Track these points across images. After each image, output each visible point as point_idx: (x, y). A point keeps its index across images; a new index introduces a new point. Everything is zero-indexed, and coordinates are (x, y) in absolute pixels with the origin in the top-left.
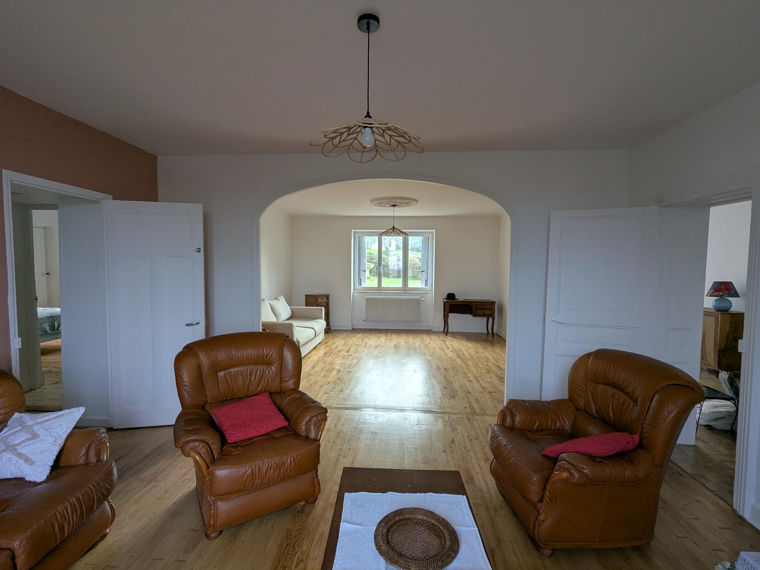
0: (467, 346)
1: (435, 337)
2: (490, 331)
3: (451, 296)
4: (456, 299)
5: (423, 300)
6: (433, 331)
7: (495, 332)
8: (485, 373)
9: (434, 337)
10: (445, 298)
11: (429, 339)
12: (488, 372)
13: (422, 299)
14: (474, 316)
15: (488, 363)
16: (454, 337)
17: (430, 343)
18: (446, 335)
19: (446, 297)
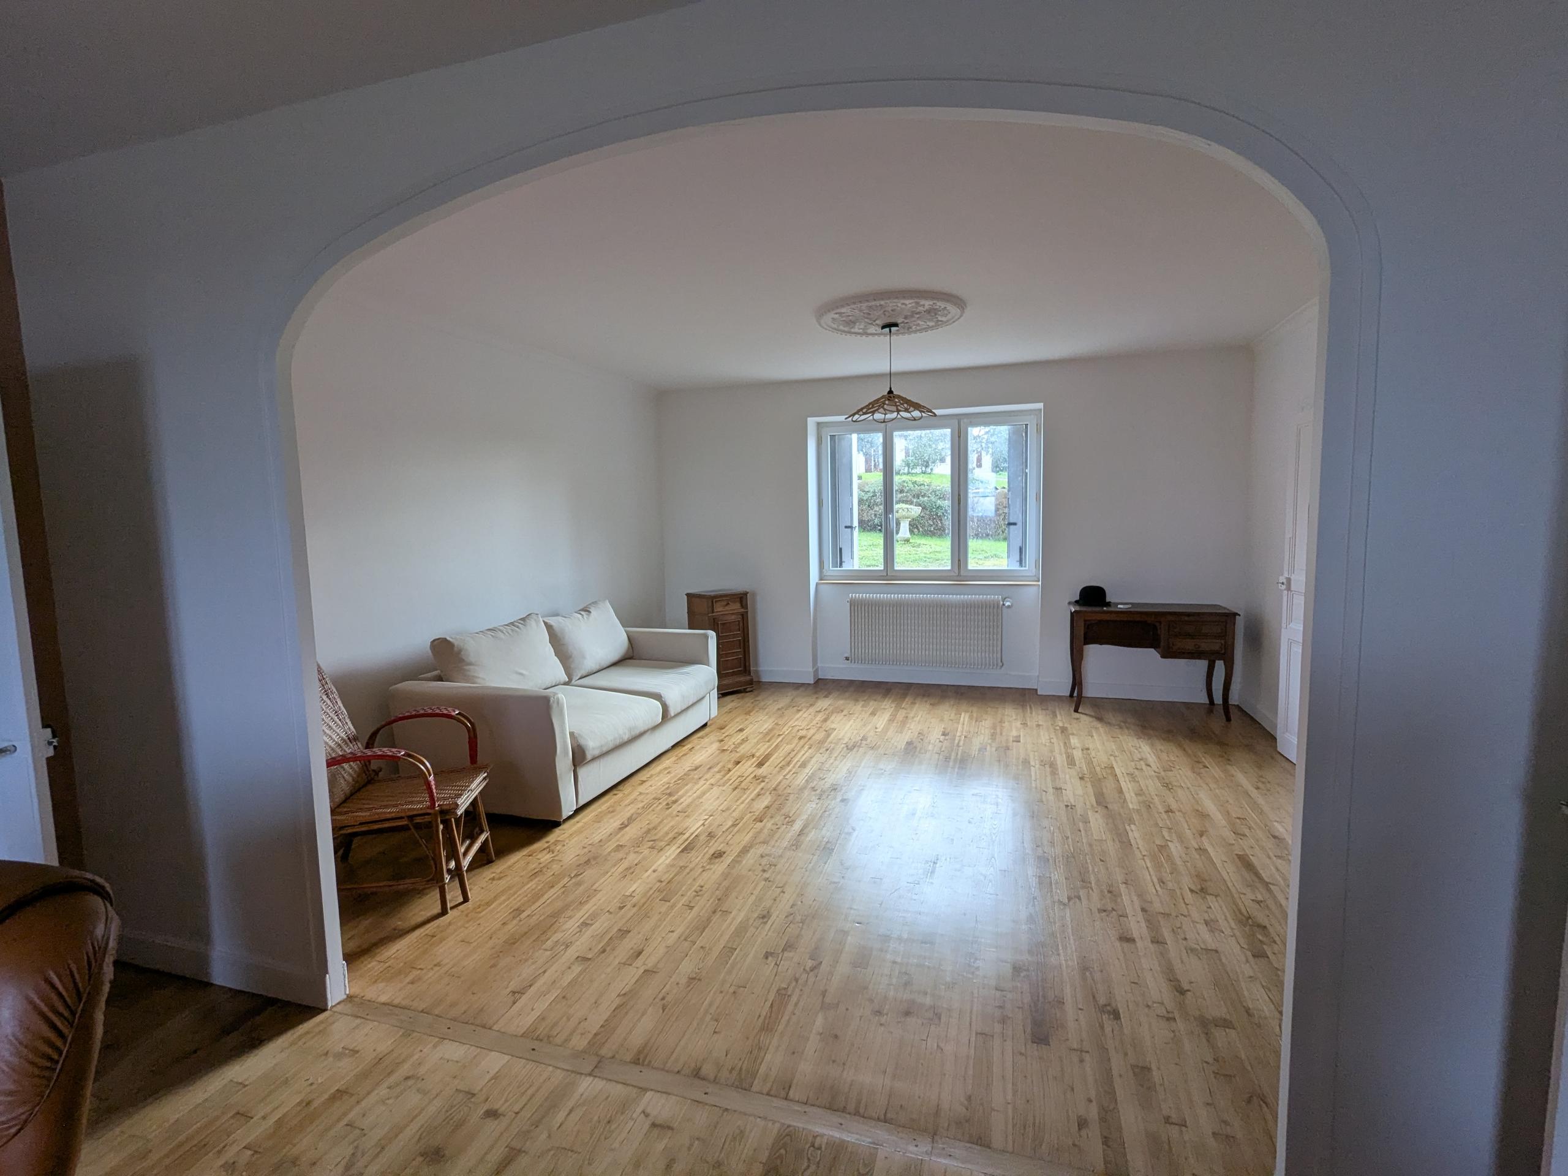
0: (1137, 756)
1: (1040, 717)
2: (1218, 699)
3: (1092, 596)
4: (1108, 604)
5: (1009, 607)
6: (1039, 693)
7: (1234, 699)
8: (1189, 896)
9: (1038, 717)
10: (1074, 600)
11: (1018, 724)
12: (1202, 890)
13: (1007, 604)
14: (1164, 656)
15: (1206, 843)
16: (1100, 719)
17: (1017, 740)
18: (1076, 711)
19: (1078, 598)
